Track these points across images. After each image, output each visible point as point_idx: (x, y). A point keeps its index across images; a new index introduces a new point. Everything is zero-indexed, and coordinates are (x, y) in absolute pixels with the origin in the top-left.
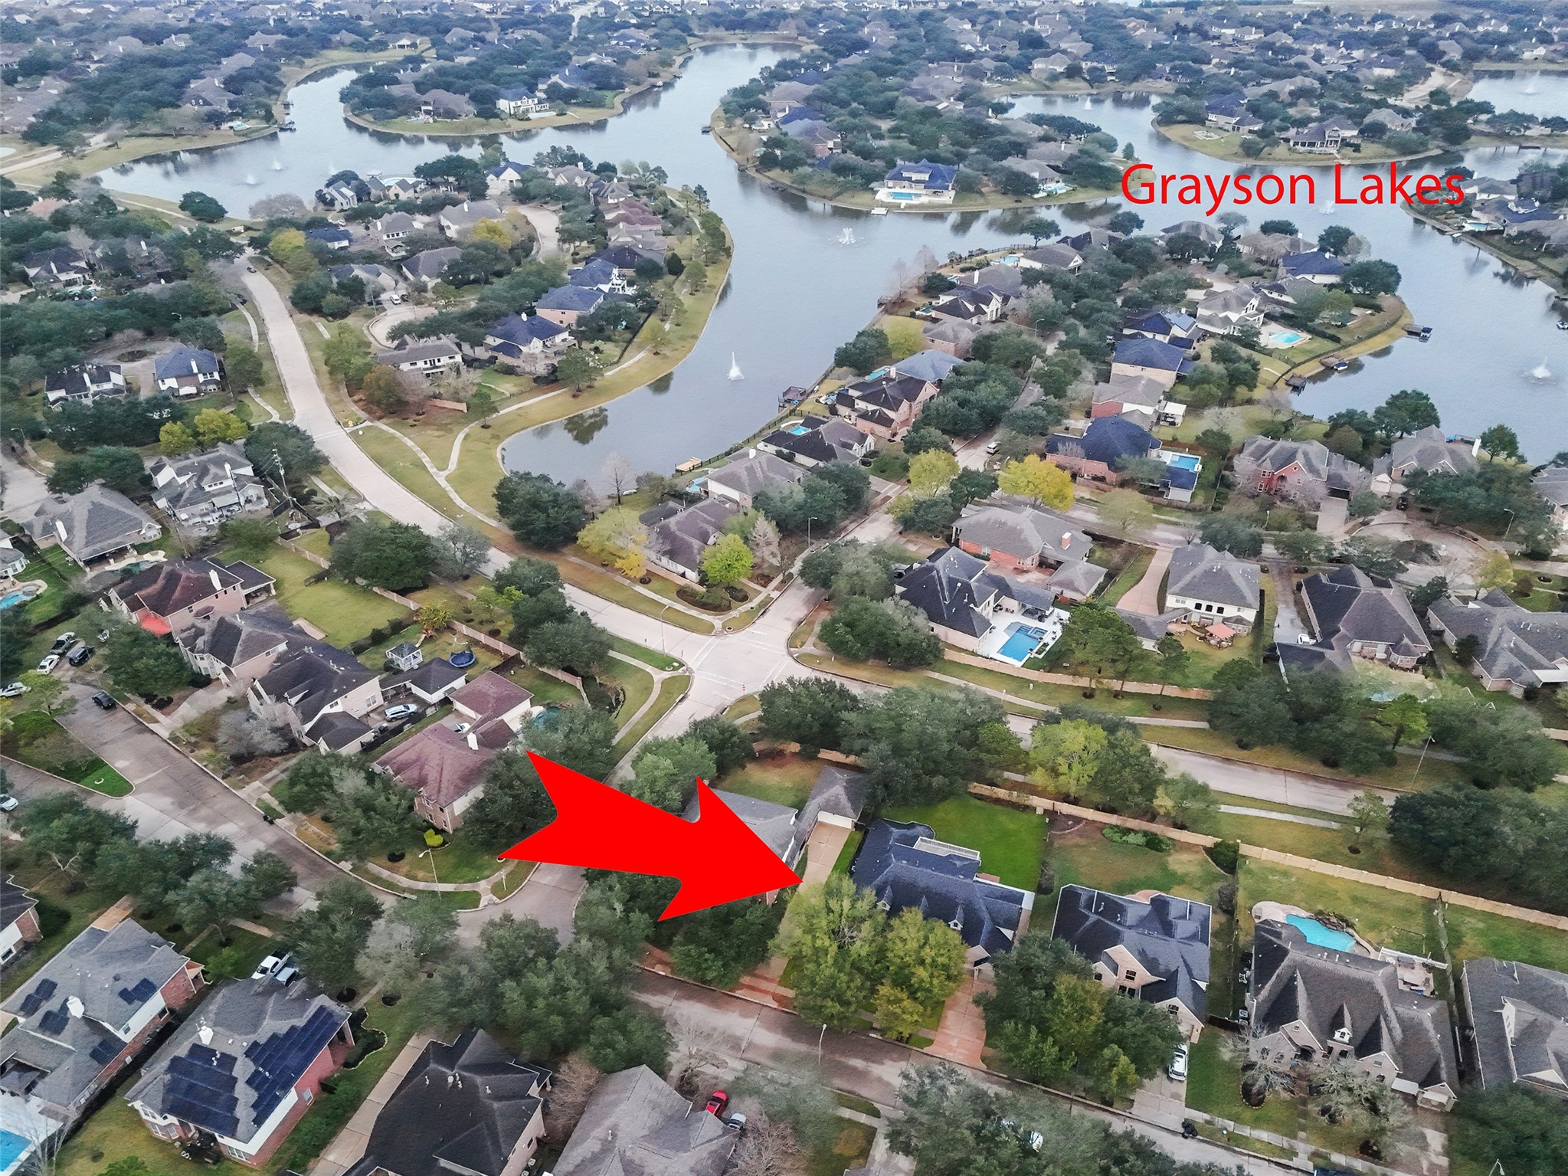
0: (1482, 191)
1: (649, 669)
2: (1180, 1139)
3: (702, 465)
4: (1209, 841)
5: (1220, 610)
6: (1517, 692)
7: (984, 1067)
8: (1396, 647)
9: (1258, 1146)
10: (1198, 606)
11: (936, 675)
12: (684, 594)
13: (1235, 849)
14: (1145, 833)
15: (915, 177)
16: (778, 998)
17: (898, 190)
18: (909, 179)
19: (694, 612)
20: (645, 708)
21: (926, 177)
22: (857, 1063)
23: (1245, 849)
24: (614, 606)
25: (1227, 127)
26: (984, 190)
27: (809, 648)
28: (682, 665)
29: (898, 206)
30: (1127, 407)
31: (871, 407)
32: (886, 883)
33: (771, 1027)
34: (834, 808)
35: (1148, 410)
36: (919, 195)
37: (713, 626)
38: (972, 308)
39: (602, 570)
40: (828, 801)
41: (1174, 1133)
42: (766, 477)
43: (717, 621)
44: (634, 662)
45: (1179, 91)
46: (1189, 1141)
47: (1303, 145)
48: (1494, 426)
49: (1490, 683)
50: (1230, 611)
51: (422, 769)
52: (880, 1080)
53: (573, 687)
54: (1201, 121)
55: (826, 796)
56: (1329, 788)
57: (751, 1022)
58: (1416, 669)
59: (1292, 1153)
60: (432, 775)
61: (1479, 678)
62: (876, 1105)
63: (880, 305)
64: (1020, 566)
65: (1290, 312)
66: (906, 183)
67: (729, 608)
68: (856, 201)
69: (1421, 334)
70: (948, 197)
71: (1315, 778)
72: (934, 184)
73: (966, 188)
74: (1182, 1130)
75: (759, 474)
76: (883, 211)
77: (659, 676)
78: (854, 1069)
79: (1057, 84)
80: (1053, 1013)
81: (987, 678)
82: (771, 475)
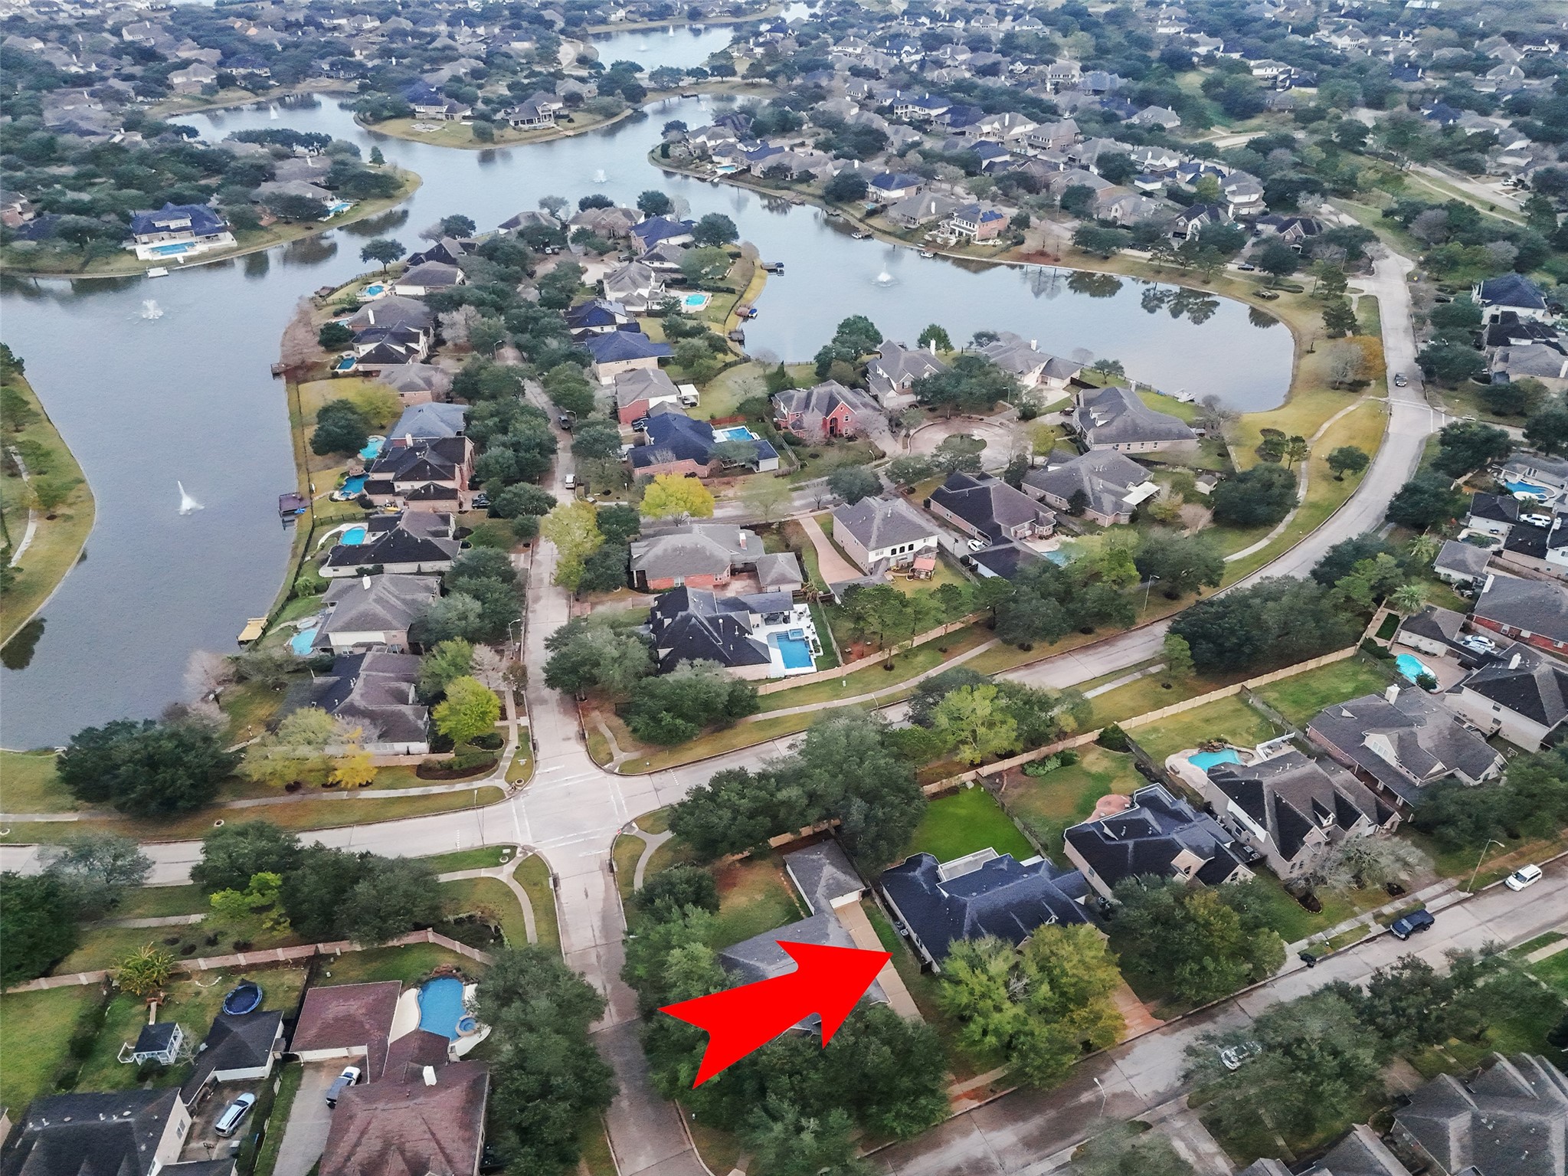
0: (709, 139)
1: (484, 873)
2: (1310, 970)
3: (270, 623)
4: (1094, 735)
5: (911, 547)
6: (1124, 519)
7: (1162, 1022)
8: (1038, 521)
9: (1348, 937)
10: (894, 552)
11: (760, 717)
12: (425, 772)
13: (1116, 729)
14: (1056, 755)
15: (173, 224)
16: (974, 1094)
17: (157, 244)
18: (167, 228)
19: (460, 786)
20: (529, 917)
21: (187, 222)
22: (1086, 1097)
23: (1123, 725)
24: (357, 829)
25: (439, 116)
26: (262, 223)
27: (621, 757)
28: (514, 848)
29: (176, 262)
30: (653, 402)
31: (418, 485)
32: (974, 924)
33: (995, 1124)
34: (839, 890)
35: (672, 399)
36: (192, 245)
37: (499, 790)
38: (402, 350)
39: (295, 797)
40: (828, 887)
41: (1302, 970)
42: (404, 601)
43: (496, 781)
44: (459, 876)
45: (363, 88)
46: (1317, 967)
47: (523, 122)
48: (927, 327)
49: (1106, 521)
50: (919, 545)
51: (402, 1152)
52: (1115, 1096)
53: (425, 945)
54: (412, 114)
55: (823, 882)
56: (1104, 650)
57: (976, 1136)
58: (1055, 532)
59: (1365, 928)
60: (426, 1148)
61: (1094, 520)
62: (1138, 1119)
63: (276, 375)
64: (718, 582)
65: (679, 276)
66: (164, 234)
67: (495, 762)
68: (117, 268)
69: (777, 269)
70: (227, 240)
71: (1087, 647)
72: (201, 227)
73: (244, 225)
74: (1305, 964)
75: (393, 600)
76: (162, 271)
77: (505, 873)
78: (1090, 1103)
79: (217, 97)
80: (1212, 935)
81: (801, 695)
82: (409, 597)
